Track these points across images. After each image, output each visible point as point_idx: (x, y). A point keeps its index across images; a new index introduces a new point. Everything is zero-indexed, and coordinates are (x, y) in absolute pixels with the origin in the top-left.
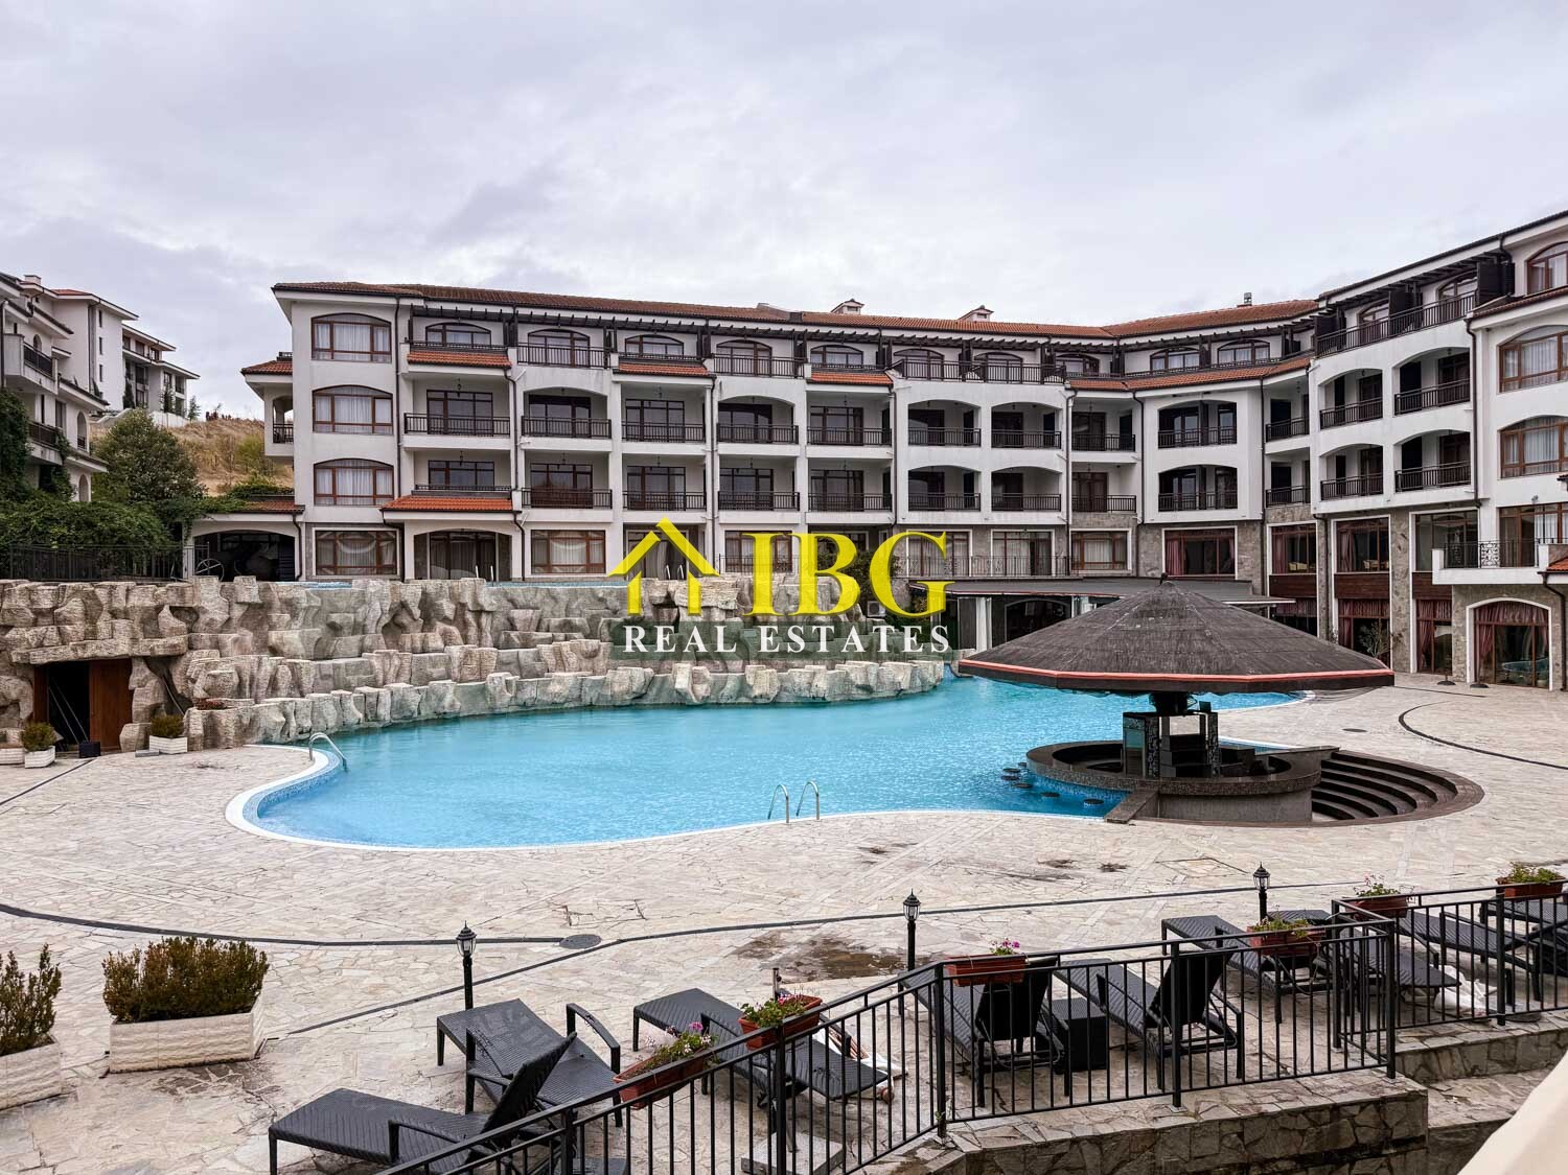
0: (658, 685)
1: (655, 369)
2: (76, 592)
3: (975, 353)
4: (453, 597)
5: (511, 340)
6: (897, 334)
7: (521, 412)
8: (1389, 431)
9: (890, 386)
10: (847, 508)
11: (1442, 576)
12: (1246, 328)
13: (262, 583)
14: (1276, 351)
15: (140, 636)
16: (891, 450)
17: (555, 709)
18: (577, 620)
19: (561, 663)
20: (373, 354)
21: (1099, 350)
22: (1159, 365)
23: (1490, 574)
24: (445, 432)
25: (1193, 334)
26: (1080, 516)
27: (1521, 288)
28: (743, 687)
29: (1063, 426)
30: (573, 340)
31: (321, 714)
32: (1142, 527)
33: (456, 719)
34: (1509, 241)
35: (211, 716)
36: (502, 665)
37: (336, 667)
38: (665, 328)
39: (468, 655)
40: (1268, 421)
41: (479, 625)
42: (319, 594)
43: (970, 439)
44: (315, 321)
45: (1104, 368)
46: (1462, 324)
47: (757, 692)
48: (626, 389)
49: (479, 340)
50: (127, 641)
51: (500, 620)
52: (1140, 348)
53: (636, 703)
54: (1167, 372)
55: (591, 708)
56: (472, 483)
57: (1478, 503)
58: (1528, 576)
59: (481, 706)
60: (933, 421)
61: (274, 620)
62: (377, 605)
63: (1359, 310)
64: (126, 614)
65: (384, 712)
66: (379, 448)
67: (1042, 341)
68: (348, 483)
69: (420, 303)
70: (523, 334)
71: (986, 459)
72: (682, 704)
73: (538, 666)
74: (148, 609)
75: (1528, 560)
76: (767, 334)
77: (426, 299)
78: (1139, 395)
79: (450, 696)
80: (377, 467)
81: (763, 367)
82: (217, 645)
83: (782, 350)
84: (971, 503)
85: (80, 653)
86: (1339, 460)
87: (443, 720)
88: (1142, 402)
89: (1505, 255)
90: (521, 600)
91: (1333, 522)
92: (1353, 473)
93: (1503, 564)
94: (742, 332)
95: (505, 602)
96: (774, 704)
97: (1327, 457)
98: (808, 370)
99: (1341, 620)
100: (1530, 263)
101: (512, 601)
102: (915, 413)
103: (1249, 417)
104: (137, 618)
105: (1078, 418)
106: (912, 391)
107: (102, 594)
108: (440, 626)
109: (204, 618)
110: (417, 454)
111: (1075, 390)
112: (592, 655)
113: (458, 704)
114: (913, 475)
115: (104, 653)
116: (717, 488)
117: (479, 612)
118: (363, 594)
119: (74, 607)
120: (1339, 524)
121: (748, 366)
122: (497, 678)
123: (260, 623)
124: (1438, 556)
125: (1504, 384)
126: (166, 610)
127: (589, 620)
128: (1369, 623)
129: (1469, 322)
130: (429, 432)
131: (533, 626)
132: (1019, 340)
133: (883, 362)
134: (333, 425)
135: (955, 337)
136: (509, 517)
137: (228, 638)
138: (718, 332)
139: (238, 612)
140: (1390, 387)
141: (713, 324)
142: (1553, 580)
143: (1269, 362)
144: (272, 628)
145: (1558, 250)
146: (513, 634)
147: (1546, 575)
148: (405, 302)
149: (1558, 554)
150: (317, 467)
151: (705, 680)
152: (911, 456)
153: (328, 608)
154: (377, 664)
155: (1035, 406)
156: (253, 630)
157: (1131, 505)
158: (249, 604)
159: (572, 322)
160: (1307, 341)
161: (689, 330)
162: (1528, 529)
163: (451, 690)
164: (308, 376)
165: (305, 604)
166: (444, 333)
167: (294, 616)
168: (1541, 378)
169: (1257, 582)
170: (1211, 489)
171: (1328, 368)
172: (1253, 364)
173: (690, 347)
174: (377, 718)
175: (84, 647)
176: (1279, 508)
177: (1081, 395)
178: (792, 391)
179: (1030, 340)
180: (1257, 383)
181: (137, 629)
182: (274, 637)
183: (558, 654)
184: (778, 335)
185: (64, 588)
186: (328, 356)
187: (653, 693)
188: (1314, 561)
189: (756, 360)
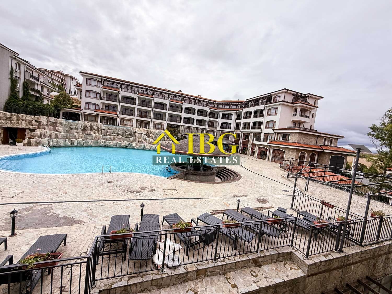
0: (130, 145)
1: (145, 95)
2: (15, 115)
3: (197, 101)
4: (97, 126)
5: (121, 87)
6: (185, 96)
7: (121, 99)
8: (252, 120)
9: (182, 104)
10: (174, 122)
11: (255, 142)
12: (236, 103)
13: (55, 119)
14: (239, 107)
15: (28, 125)
16: (181, 113)
17: (111, 147)
18: (120, 133)
19: (114, 139)
20: (97, 86)
21: (215, 103)
22: (223, 107)
23: (262, 143)
24: (109, 100)
25: (228, 103)
26: (209, 128)
27: (272, 101)
28: (145, 147)
29: (208, 114)
30: (132, 89)
31: (59, 142)
32: (218, 130)
33: (91, 146)
34: (272, 94)
35: (30, 140)
36: (103, 138)
37: (67, 135)
38: (148, 89)
39: (96, 136)
40: (237, 117)
41: (101, 131)
42: (68, 122)
43: (194, 114)
44: (87, 79)
45: (216, 106)
46: (263, 105)
47: (146, 148)
48: (139, 98)
49: (116, 86)
50: (25, 125)
51: (106, 131)
52: (221, 104)
53: (126, 147)
54: (224, 108)
55: (118, 147)
56: (113, 109)
57: (261, 132)
58: (266, 144)
59: (97, 145)
60: (189, 110)
61: (57, 125)
62: (81, 126)
63: (251, 102)
64: (25, 120)
65: (75, 144)
66: (97, 102)
67: (207, 101)
68: (91, 107)
69: (106, 79)
70: (123, 86)
71: (196, 117)
72: (134, 148)
73: (110, 139)
74: (30, 120)
75: (267, 142)
76: (164, 93)
77: (107, 78)
78: (220, 111)
79: (90, 142)
80: (96, 105)
81: (163, 98)
82: (44, 129)
83: (167, 96)
84: (193, 124)
85: (13, 126)
86: (245, 124)
87: (88, 146)
88: (220, 112)
89: (271, 96)
90: (110, 128)
91: (243, 133)
92: (247, 126)
93: (264, 141)
94: (160, 92)
95: (107, 128)
96: (150, 150)
97: (243, 123)
98: (170, 99)
99: (242, 147)
100: (274, 97)
101: (108, 128)
102: (186, 108)
103: (234, 116)
104: (28, 121)
105: (210, 113)
106: (185, 105)
107: (20, 116)
108: (94, 131)
109: (42, 123)
110: (103, 103)
111: (210, 109)
112: (120, 139)
113: (92, 144)
114: (184, 118)
115: (19, 127)
116: (153, 116)
117: (102, 129)
118: (78, 123)
119: (15, 118)
120: (244, 133)
121: (161, 97)
122: (100, 141)
123: (55, 126)
124: (255, 139)
125: (268, 115)
126: (34, 121)
127: (122, 133)
128: (245, 148)
129: (264, 105)
130: (106, 100)
131: (112, 132)
132: (203, 100)
133: (182, 100)
134: (89, 97)
135: (194, 98)
136: (117, 116)
137: (46, 127)
138: (156, 91)
139: (49, 123)
140: (253, 114)
141: (155, 90)
142: (269, 145)
143: (238, 109)
144: (57, 127)
145: (278, 96)
146: (107, 134)
147: (268, 144)
148: (103, 78)
149: (270, 141)
150: (85, 103)
151: (138, 145)
152: (184, 115)
153: (70, 125)
154: (77, 136)
155: (205, 110)
156: (53, 127)
157: (217, 127)
158: (52, 122)
159: (132, 86)
160: (244, 106)
161: (152, 90)
162: (267, 137)
163: (90, 141)
164: (85, 88)
165: (64, 123)
166: (110, 84)
167: (62, 125)
168: (272, 115)
169: (232, 141)
170: (228, 126)
171: (245, 110)
172: (236, 108)
173: (151, 93)
174: (74, 144)
175: (14, 125)
176: (236, 130)
177: (211, 109)
178: (167, 102)
179: (205, 100)
180: (236, 111)
181: (28, 123)
182: (57, 128)
183: (114, 138)
184: (166, 93)
185: (13, 114)
186: (89, 85)
187: (129, 146)
188: (239, 138)
189: (162, 96)
